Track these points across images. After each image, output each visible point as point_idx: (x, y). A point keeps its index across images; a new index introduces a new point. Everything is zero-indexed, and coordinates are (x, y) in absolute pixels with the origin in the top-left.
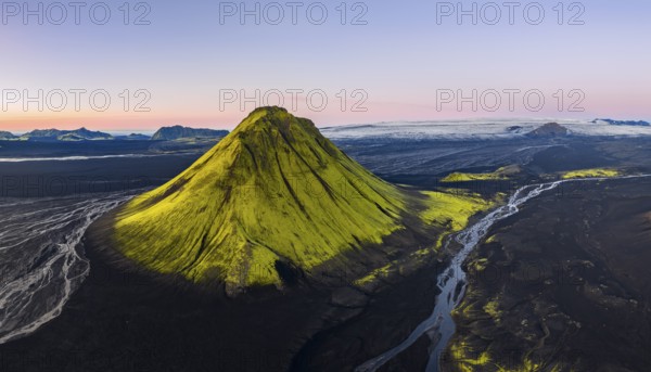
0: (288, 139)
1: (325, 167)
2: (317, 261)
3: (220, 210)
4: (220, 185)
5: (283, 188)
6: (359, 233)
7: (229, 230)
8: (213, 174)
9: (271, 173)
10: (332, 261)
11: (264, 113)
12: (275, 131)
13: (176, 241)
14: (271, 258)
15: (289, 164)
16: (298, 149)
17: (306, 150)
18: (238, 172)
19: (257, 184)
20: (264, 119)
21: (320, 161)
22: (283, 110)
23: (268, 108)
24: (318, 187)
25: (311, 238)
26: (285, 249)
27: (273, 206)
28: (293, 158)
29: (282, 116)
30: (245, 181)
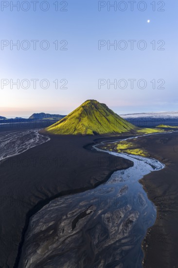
0: (97, 108)
1: (108, 116)
2: (102, 133)
3: (78, 123)
4: (77, 118)
5: (95, 119)
6: (115, 130)
7: (81, 126)
8: (75, 116)
9: (92, 116)
10: (106, 133)
11: (90, 101)
12: (93, 106)
13: (68, 129)
14: (92, 131)
15: (97, 114)
16: (100, 110)
17: (102, 111)
18: (82, 115)
19: (88, 118)
20: (89, 103)
21: (107, 114)
22: (96, 101)
23: (91, 100)
24: (105, 120)
25: (102, 129)
26: (95, 130)
27: (92, 122)
28: (98, 113)
29: (95, 102)
30: (84, 117)
